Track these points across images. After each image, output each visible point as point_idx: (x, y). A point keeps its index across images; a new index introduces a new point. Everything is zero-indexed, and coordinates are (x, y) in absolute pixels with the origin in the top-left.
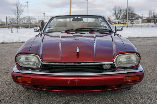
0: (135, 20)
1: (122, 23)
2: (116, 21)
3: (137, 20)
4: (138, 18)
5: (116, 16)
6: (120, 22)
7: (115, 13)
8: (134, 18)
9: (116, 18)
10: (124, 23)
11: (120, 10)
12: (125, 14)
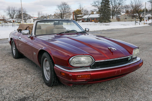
0: (28, 20)
1: (17, 22)
2: (11, 20)
3: (29, 20)
5: (11, 15)
6: (15, 21)
7: (9, 13)
8: (27, 18)
9: (11, 17)
10: (19, 22)
11: (13, 10)
12: (19, 14)
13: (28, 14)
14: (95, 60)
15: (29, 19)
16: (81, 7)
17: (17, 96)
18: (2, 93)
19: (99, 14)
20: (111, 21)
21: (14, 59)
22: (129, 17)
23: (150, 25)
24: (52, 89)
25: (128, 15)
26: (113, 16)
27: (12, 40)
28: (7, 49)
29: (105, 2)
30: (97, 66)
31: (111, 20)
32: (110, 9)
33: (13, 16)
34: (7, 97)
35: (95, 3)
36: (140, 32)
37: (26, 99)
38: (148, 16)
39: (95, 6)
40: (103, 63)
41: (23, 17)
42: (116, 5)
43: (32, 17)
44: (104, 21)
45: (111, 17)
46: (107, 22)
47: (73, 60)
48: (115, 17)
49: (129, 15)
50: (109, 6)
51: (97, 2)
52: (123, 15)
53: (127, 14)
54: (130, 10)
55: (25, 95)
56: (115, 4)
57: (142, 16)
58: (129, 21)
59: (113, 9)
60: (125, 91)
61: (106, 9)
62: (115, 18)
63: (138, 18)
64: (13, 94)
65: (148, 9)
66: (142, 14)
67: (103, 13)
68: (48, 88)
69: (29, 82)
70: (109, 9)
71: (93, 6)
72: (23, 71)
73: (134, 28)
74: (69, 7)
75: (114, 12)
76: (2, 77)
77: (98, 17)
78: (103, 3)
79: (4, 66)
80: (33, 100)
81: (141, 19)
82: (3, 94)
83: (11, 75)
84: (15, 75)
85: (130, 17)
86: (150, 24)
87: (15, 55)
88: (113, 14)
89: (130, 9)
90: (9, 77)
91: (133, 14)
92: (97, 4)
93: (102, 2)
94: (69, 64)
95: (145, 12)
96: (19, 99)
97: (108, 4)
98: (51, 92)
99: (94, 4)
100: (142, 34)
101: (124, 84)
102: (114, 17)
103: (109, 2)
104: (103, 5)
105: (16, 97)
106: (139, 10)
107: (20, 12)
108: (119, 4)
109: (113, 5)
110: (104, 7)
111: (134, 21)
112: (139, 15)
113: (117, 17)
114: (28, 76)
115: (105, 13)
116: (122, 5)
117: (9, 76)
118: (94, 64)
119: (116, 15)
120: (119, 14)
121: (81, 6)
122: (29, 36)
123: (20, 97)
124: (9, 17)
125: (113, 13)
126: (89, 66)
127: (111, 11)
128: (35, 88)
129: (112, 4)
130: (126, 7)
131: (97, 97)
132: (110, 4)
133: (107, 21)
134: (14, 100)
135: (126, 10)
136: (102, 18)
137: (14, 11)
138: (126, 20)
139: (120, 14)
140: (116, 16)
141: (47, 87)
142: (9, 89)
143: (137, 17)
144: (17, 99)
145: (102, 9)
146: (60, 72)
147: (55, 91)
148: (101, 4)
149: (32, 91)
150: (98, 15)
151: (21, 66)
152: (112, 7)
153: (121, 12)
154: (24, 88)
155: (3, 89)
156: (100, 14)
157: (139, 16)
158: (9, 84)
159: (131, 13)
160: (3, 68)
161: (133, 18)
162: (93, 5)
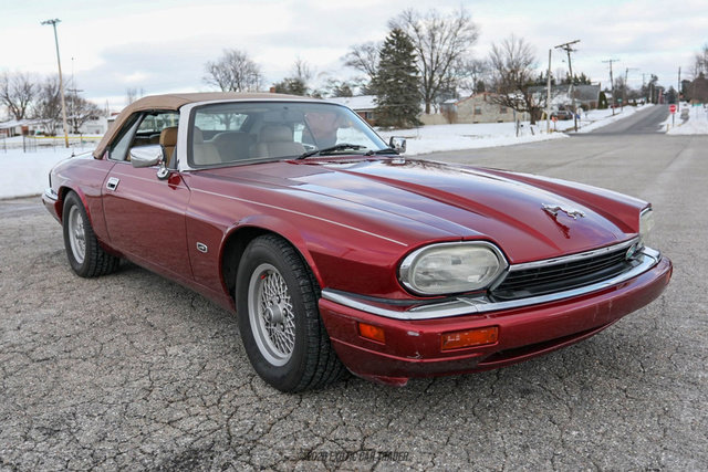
0: (86, 123)
1: (40, 134)
2: (14, 123)
3: (92, 123)
4: (96, 115)
5: (12, 106)
6: (30, 129)
7: (7, 98)
8: (81, 116)
9: (12, 114)
10: (47, 131)
11: (23, 85)
12: (47, 101)
13: (88, 99)
14: (510, 263)
15: (93, 118)
16: (302, 70)
17: (154, 446)
18: (72, 433)
19: (375, 97)
20: (422, 124)
21: (80, 280)
22: (489, 107)
23: (571, 135)
24: (302, 405)
25: (485, 100)
26: (428, 101)
27: (68, 197)
28: (32, 238)
29: (398, 48)
30: (516, 290)
31: (422, 117)
32: (415, 78)
33: (24, 109)
34: (107, 455)
35: (357, 54)
36: (550, 162)
37: (201, 458)
38: (561, 102)
39: (356, 66)
40: (539, 276)
41: (67, 114)
42: (437, 62)
43: (101, 111)
44: (396, 121)
45: (423, 106)
46: (408, 128)
47: (419, 264)
48: (438, 106)
49: (488, 98)
50: (413, 65)
51: (363, 49)
52: (468, 98)
53: (482, 95)
54: (489, 78)
55: (189, 439)
56: (434, 59)
57: (537, 101)
58: (491, 122)
59: (428, 78)
60: (625, 391)
61: (402, 75)
62: (436, 110)
63: (523, 111)
64: (128, 437)
65: (555, 77)
66: (538, 94)
67: (391, 91)
68: (283, 399)
69: (184, 375)
70: (413, 74)
71: (349, 64)
72: (138, 328)
73: (516, 145)
74: (256, 68)
75: (430, 87)
76: (47, 359)
77: (374, 106)
78: (389, 53)
79: (43, 311)
80: (235, 458)
81: (535, 114)
82: (83, 440)
83: (92, 349)
84: (110, 350)
85: (494, 106)
86: (568, 130)
87: (80, 261)
88: (427, 96)
89: (491, 77)
90: (85, 360)
91: (506, 94)
92: (364, 55)
93: (384, 51)
94: (401, 283)
95: (549, 88)
96: (166, 460)
97: (408, 57)
98: (302, 416)
99: (352, 58)
100: (558, 169)
101: (601, 363)
102: (432, 108)
103: (411, 49)
104: (388, 61)
105: (149, 451)
106: (526, 80)
107: (54, 90)
108: (451, 58)
109: (428, 63)
110: (393, 67)
111: (508, 121)
112: (525, 98)
113: (444, 108)
114: (173, 350)
115: (399, 92)
116: (459, 60)
117: (80, 352)
118: (506, 281)
119: (437, 99)
120: (449, 98)
121: (301, 66)
122: (162, 172)
123: (168, 447)
124: (6, 115)
125: (428, 91)
126: (484, 289)
127: (419, 82)
128: (219, 401)
129: (423, 57)
130: (477, 67)
131: (522, 427)
132: (414, 56)
133: (406, 124)
134: (145, 465)
135: (475, 79)
136: (389, 113)
137: (27, 89)
138: (478, 117)
139: (455, 96)
140: (441, 104)
141: (275, 396)
142: (101, 412)
143: (520, 107)
144: (158, 462)
145: (384, 76)
146: (358, 322)
147: (317, 409)
148: (382, 56)
149: (211, 417)
150: (371, 98)
151: (121, 306)
152: (423, 69)
153: (458, 89)
154: (172, 405)
155: (74, 414)
156: (380, 94)
157: (529, 103)
158: (92, 393)
159: (494, 90)
160: (44, 321)
161: (503, 111)
162: (348, 60)
